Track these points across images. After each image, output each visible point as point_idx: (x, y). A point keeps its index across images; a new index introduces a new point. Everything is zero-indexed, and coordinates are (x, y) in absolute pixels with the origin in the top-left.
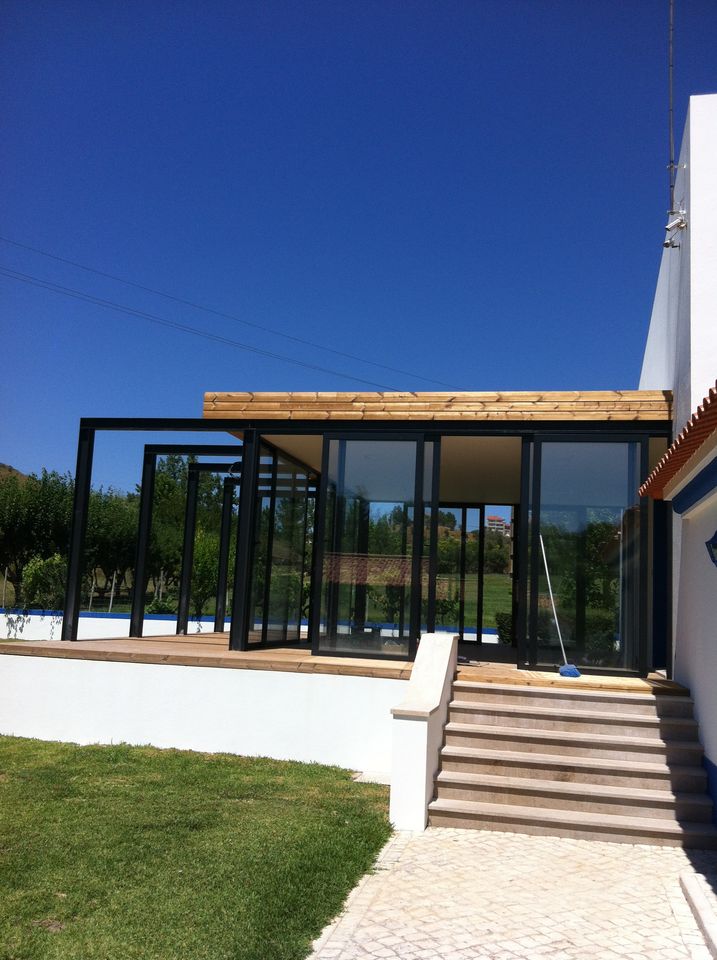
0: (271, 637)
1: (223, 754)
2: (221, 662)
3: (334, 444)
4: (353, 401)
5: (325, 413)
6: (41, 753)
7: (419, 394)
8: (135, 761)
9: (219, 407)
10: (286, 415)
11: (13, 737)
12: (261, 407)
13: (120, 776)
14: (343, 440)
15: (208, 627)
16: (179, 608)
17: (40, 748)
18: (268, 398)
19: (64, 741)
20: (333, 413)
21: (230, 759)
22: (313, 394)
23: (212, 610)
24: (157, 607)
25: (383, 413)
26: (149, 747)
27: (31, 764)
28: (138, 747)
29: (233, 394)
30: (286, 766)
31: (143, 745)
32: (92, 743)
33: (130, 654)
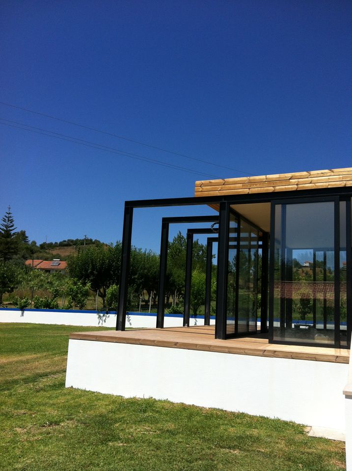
0: (240, 330)
1: (214, 409)
2: (211, 348)
3: (278, 208)
4: (290, 179)
5: (272, 188)
6: (100, 403)
7: (335, 170)
8: (157, 412)
9: (204, 190)
10: (246, 191)
11: (85, 391)
12: (230, 187)
13: (147, 424)
14: (284, 205)
15: (201, 322)
16: (184, 311)
17: (100, 399)
18: (234, 181)
19: (115, 394)
20: (277, 188)
21: (219, 413)
22: (263, 177)
23: (203, 312)
24: (173, 310)
25: (311, 185)
26: (166, 401)
27: (92, 412)
28: (160, 401)
29: (213, 181)
30: (258, 421)
31: (163, 399)
32: (132, 397)
33: (154, 341)
